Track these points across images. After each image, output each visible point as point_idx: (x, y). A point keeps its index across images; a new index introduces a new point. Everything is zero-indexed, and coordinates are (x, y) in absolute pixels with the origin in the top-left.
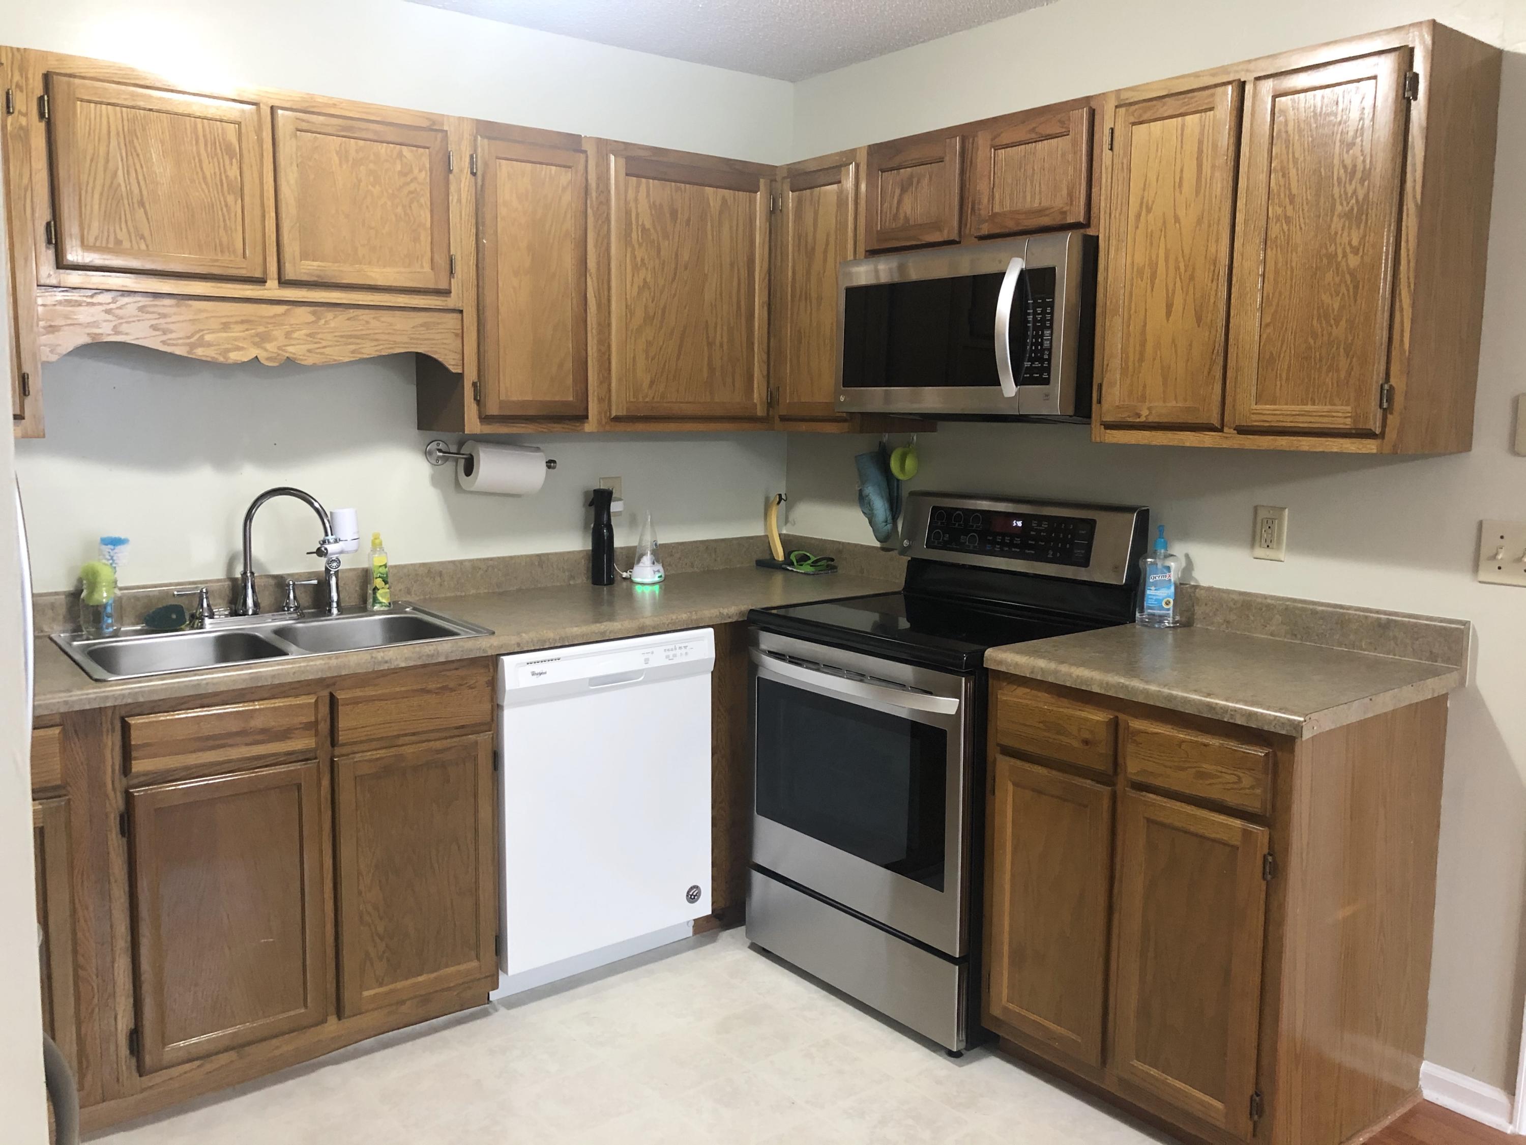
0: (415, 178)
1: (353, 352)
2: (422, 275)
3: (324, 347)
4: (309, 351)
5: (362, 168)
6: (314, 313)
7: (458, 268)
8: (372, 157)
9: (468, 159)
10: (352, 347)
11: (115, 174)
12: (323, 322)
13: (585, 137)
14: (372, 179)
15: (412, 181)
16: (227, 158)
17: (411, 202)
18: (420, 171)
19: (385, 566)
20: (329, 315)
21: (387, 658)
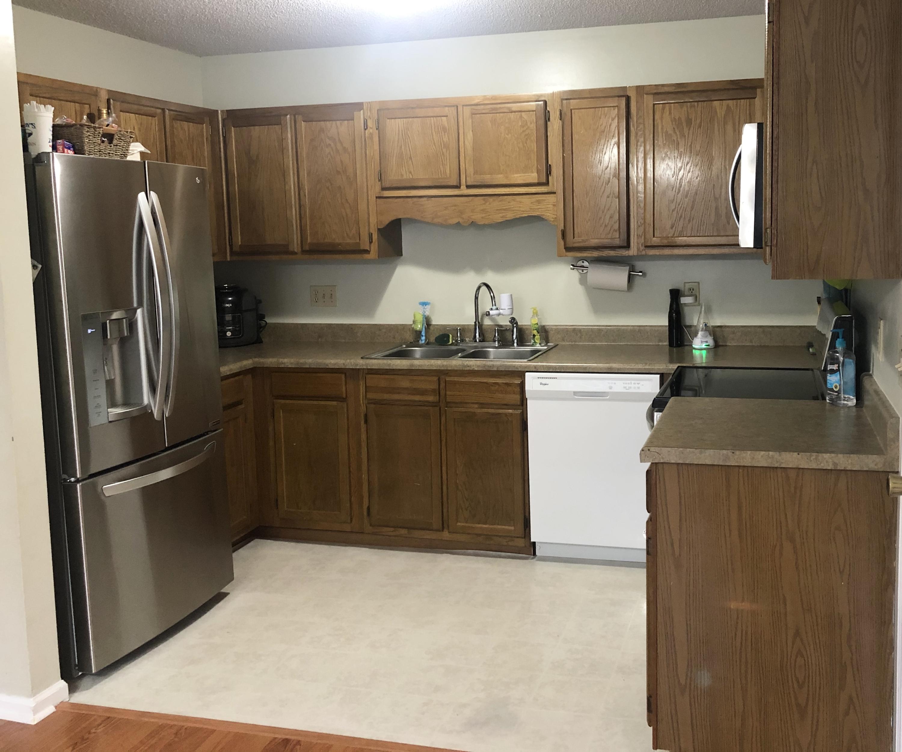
0: (529, 127)
1: (502, 217)
2: (533, 177)
3: (489, 215)
4: (482, 218)
5: (502, 127)
6: (484, 200)
7: (554, 170)
8: (507, 121)
9: (558, 113)
10: (501, 215)
11: (401, 147)
12: (488, 203)
13: (629, 87)
14: (507, 132)
15: (527, 129)
16: (443, 133)
17: (527, 139)
18: (531, 123)
19: (537, 324)
20: (491, 199)
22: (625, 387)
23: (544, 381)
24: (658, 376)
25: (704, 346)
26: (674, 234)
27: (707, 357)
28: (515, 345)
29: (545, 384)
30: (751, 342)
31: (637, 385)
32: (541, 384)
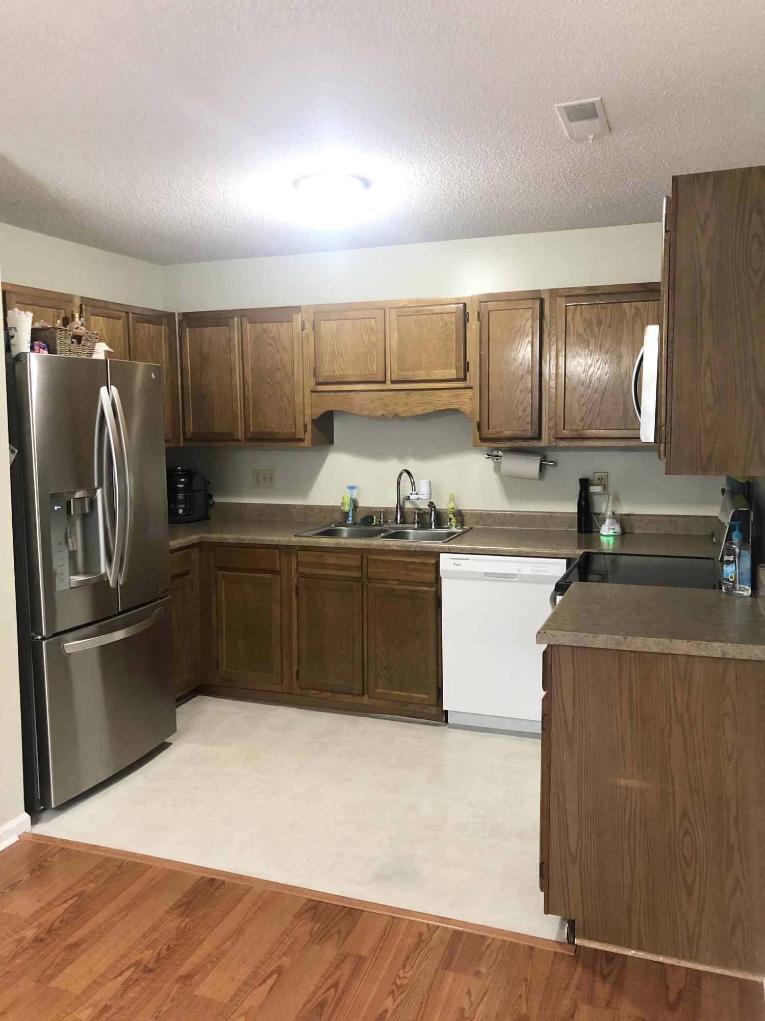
0: (449, 328)
1: (423, 410)
2: (452, 373)
3: (411, 408)
4: (405, 410)
5: (425, 327)
6: (407, 394)
7: (471, 367)
8: (429, 322)
9: (476, 314)
10: (422, 408)
11: (333, 345)
12: (410, 398)
13: (543, 290)
14: (429, 332)
15: (447, 330)
16: (371, 333)
17: (447, 339)
18: (451, 324)
19: (453, 508)
20: (413, 393)
21: (389, 544)
22: (533, 570)
23: (457, 562)
24: (565, 560)
25: (611, 532)
26: (583, 427)
27: (614, 543)
28: (433, 527)
29: (458, 565)
30: (657, 529)
31: (544, 569)
32: (454, 564)
